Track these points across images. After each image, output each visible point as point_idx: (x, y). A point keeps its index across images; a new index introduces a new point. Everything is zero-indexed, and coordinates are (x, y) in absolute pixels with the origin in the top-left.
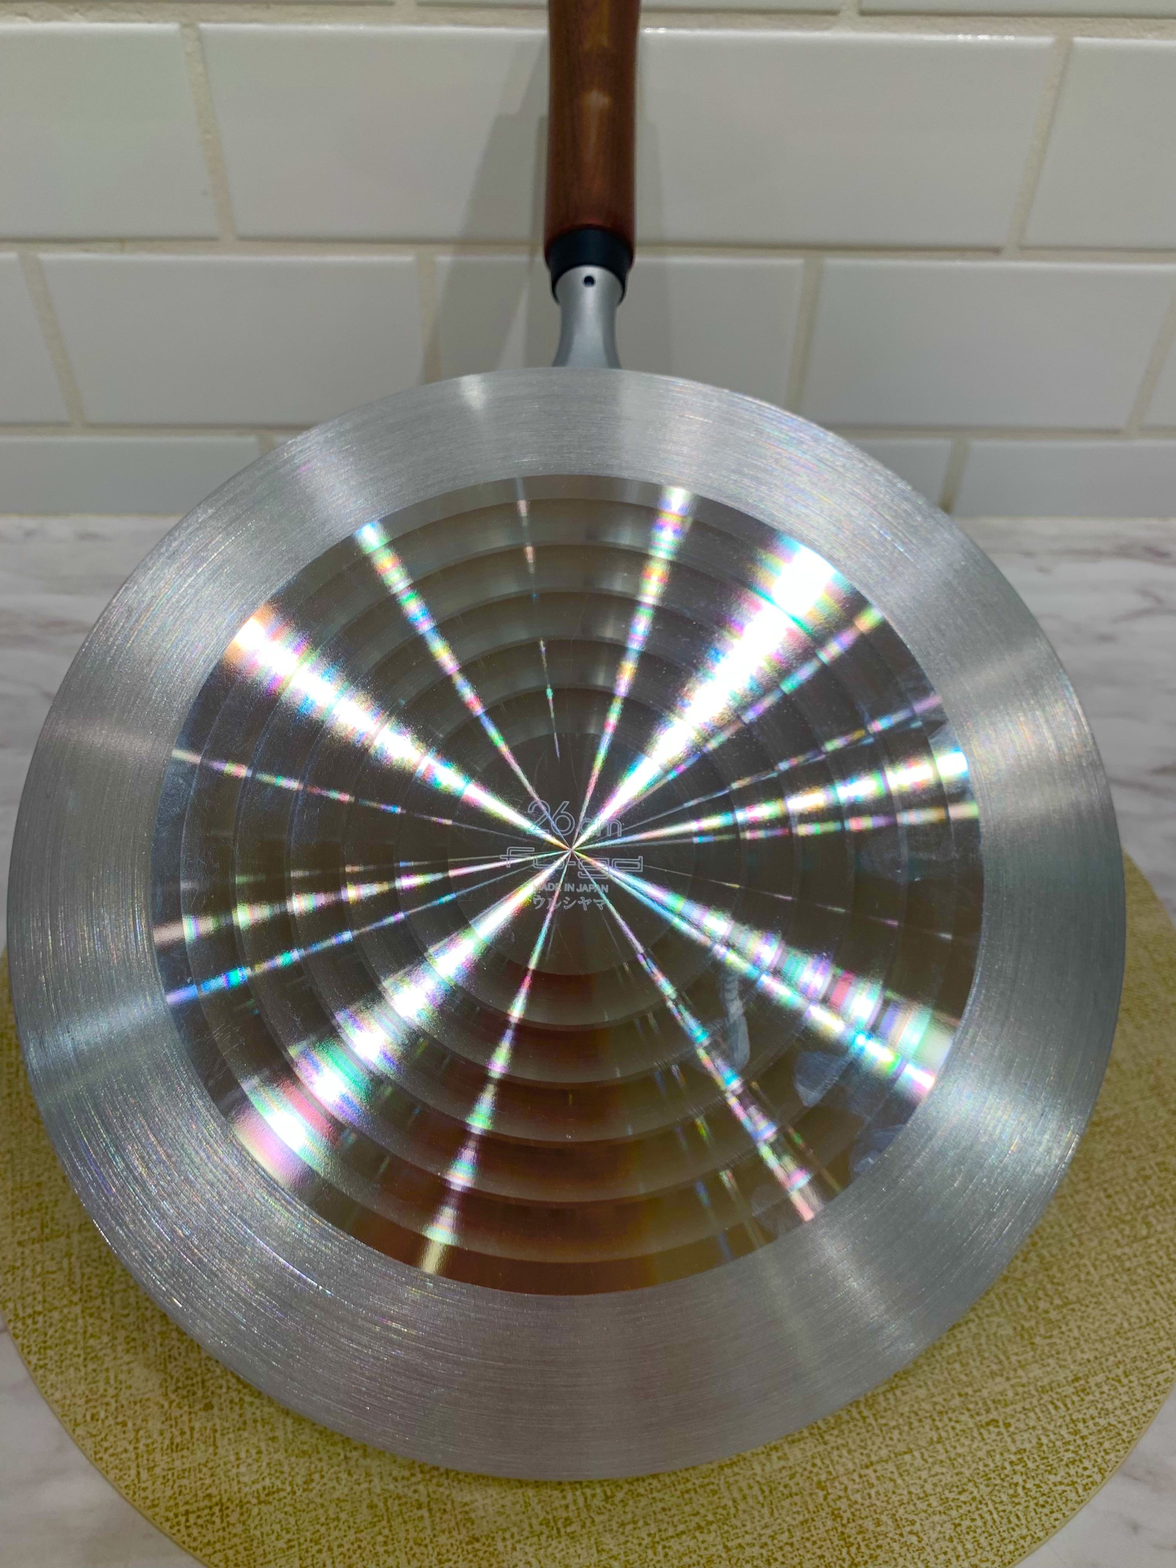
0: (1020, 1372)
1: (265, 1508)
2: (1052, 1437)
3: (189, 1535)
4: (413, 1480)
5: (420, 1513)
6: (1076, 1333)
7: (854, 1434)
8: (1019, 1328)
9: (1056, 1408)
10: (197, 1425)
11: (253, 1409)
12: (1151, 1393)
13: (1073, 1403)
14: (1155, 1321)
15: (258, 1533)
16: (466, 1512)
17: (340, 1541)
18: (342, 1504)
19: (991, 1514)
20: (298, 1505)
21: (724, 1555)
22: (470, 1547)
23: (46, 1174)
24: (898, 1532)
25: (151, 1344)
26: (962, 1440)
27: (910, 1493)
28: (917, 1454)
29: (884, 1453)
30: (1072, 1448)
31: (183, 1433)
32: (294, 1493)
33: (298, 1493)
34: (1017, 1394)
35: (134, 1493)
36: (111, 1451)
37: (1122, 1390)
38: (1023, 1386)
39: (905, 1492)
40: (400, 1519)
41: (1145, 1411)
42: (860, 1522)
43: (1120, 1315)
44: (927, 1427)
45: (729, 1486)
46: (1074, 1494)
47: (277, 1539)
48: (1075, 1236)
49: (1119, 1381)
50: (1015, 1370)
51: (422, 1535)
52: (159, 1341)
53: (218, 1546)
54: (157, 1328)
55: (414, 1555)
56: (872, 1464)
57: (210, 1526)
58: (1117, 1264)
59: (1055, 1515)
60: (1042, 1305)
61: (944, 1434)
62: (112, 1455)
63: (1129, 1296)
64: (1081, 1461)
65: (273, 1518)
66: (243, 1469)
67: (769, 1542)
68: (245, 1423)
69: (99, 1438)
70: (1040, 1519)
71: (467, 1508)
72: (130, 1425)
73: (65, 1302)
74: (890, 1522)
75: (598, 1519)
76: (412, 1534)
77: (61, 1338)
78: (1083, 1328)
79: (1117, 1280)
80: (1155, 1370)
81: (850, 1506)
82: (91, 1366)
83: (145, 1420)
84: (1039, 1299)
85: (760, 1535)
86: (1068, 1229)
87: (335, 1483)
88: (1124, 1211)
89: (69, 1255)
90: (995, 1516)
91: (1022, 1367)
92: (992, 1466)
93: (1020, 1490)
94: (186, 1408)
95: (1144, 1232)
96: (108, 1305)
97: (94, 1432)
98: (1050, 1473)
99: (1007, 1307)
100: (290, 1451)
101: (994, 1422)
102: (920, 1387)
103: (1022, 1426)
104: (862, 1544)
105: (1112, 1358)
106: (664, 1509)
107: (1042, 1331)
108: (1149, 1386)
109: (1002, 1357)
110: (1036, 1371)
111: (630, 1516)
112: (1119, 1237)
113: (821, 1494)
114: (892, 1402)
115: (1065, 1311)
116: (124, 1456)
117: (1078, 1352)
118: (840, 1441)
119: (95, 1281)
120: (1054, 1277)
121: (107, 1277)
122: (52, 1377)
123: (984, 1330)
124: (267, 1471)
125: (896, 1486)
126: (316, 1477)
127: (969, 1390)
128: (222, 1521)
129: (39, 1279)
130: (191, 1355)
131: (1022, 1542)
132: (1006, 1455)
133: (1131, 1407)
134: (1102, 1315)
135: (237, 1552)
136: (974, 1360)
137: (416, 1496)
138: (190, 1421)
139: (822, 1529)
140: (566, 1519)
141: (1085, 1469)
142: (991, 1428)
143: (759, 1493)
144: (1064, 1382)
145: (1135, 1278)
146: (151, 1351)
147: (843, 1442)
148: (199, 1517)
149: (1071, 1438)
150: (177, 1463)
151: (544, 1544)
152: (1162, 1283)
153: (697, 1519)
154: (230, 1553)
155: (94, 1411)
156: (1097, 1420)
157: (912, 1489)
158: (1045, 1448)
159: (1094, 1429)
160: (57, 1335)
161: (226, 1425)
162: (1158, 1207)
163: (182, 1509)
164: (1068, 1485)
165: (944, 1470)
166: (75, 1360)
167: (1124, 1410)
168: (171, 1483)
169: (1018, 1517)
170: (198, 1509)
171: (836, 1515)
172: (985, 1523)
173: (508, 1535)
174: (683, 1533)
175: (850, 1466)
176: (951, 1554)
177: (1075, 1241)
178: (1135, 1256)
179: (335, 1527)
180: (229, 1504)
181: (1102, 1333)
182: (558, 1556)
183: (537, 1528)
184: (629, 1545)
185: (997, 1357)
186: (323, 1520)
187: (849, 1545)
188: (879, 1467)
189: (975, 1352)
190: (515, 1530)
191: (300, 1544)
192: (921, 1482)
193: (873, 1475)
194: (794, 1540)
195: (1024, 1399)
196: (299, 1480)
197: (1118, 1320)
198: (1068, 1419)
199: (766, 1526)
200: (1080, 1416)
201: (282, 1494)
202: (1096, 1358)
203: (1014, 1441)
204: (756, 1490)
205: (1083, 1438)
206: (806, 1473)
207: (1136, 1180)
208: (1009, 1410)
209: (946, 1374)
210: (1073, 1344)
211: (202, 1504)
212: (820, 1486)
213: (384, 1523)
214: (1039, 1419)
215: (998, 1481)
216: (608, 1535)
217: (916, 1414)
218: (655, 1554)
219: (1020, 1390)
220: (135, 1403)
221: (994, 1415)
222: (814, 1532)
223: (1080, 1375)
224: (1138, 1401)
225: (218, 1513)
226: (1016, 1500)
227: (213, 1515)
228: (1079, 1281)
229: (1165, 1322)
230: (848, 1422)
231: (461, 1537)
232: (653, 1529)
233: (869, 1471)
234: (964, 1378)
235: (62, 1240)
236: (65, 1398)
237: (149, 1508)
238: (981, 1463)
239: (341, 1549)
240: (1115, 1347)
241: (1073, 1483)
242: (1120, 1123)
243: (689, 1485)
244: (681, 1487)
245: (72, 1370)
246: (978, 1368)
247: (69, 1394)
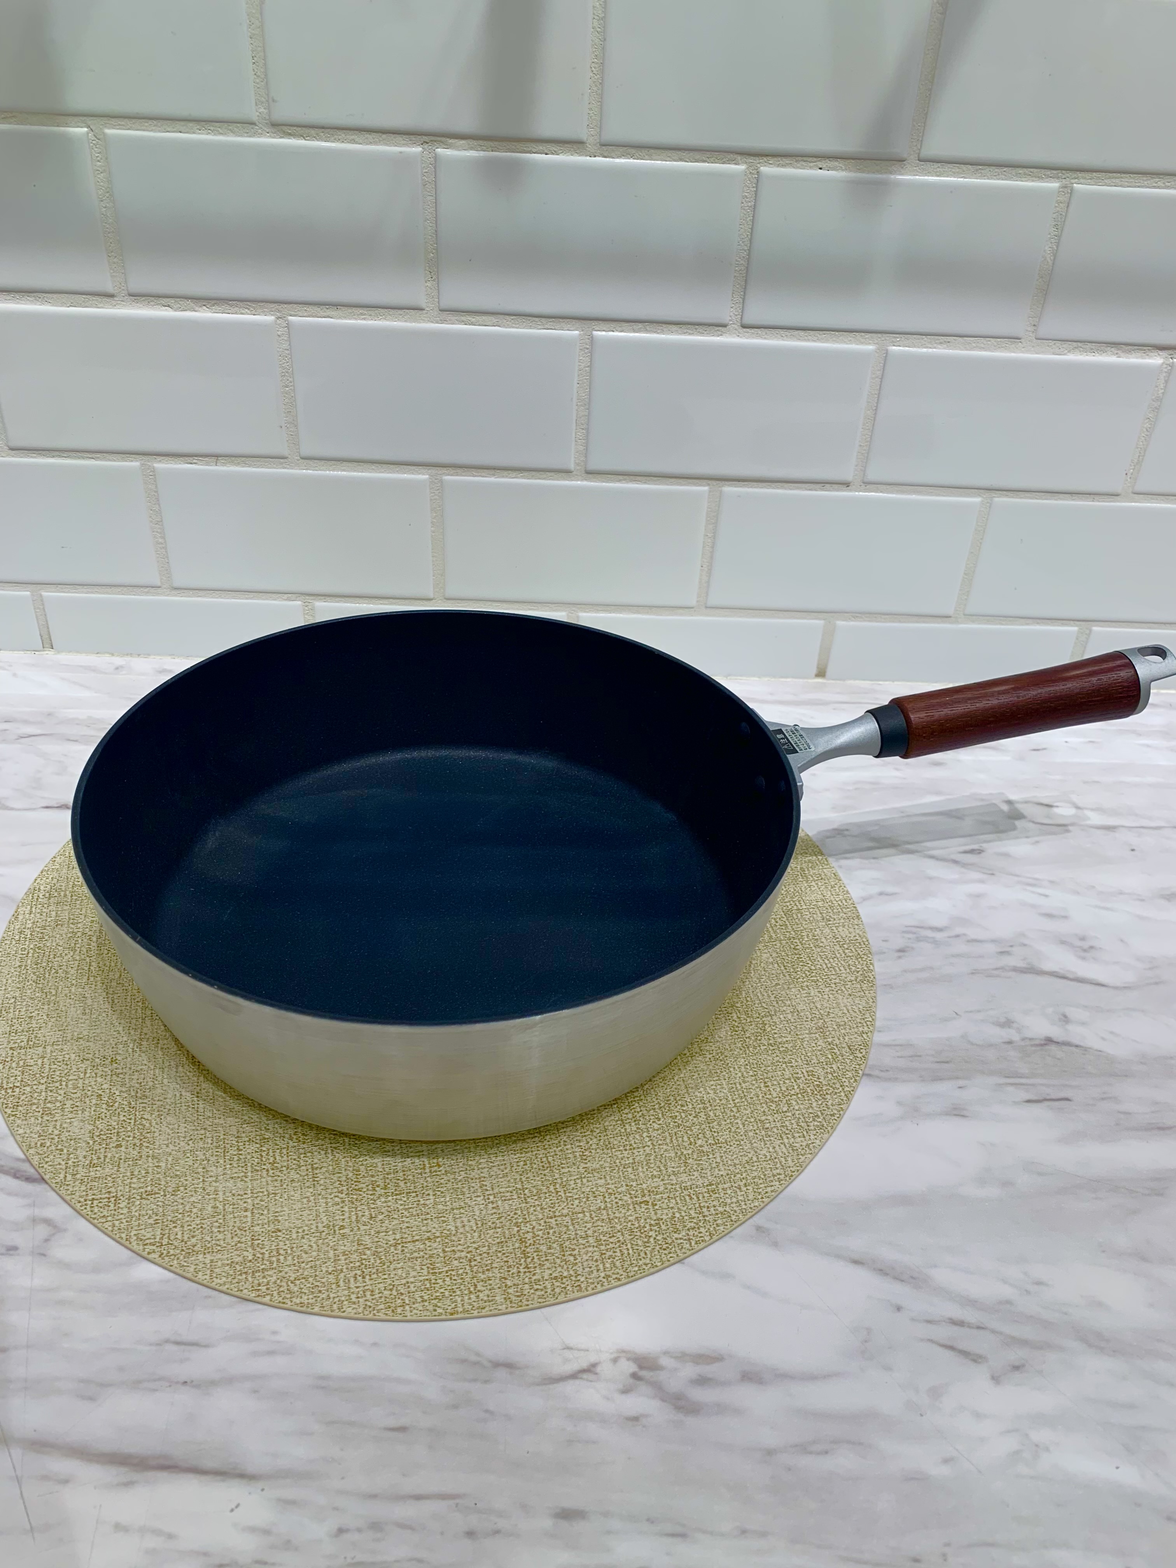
0: (672, 1177)
1: (144, 1202)
2: (683, 1214)
3: (92, 1211)
4: (245, 1196)
5: (245, 1214)
6: (718, 1160)
7: (548, 1200)
8: (679, 1153)
9: (691, 1199)
10: (109, 1155)
11: (148, 1150)
12: (760, 1197)
13: (704, 1197)
14: (775, 1158)
15: (137, 1214)
16: (276, 1216)
17: (189, 1223)
18: (195, 1204)
19: (628, 1249)
20: (166, 1202)
21: (441, 1255)
22: (274, 1234)
23: (37, 1012)
24: (562, 1253)
25: (88, 1110)
26: (621, 1210)
27: (576, 1234)
28: (588, 1214)
29: (565, 1212)
30: (695, 1221)
31: (99, 1158)
32: (165, 1196)
33: (168, 1196)
34: (666, 1189)
35: (61, 1186)
36: (50, 1163)
37: (739, 1193)
38: (672, 1185)
39: (573, 1233)
40: (232, 1216)
41: (752, 1205)
42: (538, 1246)
43: (752, 1152)
44: (599, 1201)
45: (455, 1219)
46: (688, 1245)
47: (149, 1218)
48: (735, 1106)
49: (740, 1189)
50: (670, 1176)
51: (244, 1225)
52: (93, 1109)
53: (109, 1218)
54: (94, 1101)
55: (236, 1235)
56: (555, 1216)
57: (106, 1208)
58: (760, 1125)
59: (671, 1255)
60: (699, 1142)
61: (609, 1205)
62: (50, 1166)
63: (762, 1143)
64: (698, 1228)
65: (149, 1207)
66: (135, 1180)
67: (474, 1250)
68: (141, 1157)
69: (44, 1156)
70: (660, 1256)
71: (277, 1214)
72: (65, 1151)
73: (35, 1082)
74: (558, 1248)
75: (362, 1228)
76: (238, 1224)
77: (29, 1101)
78: (724, 1158)
79: (756, 1134)
80: (766, 1185)
81: (533, 1237)
82: (46, 1118)
83: (76, 1149)
84: (699, 1139)
85: (469, 1247)
86: (731, 1102)
87: (193, 1193)
88: (775, 1095)
89: (44, 1057)
90: (631, 1251)
91: (675, 1175)
92: (637, 1225)
93: (652, 1240)
94: (104, 1146)
95: (785, 1109)
96: (64, 1087)
97: (41, 1152)
98: (675, 1232)
99: (674, 1141)
100: (167, 1174)
101: (647, 1202)
102: (601, 1178)
103: (664, 1206)
104: (536, 1258)
105: (739, 1176)
106: (408, 1227)
107: (695, 1157)
108: (760, 1193)
109: (663, 1168)
110: (684, 1177)
111: (384, 1228)
112: (766, 1110)
113: (516, 1229)
114: (579, 1185)
115: (715, 1147)
116: (58, 1167)
117: (716, 1170)
118: (537, 1203)
119: (58, 1073)
120: (713, 1128)
121: (66, 1071)
122: (19, 1122)
123: (655, 1152)
124: (150, 1183)
125: (568, 1230)
126: (182, 1189)
127: (634, 1184)
128: (115, 1206)
129: (20, 1069)
130: (113, 1118)
131: (644, 1267)
132: (648, 1221)
133: (743, 1203)
134: (739, 1152)
135: (122, 1223)
136: (643, 1168)
137: (245, 1205)
138: (105, 1152)
139: (511, 1247)
140: (342, 1226)
141: (700, 1233)
142: (643, 1205)
143: (474, 1225)
144: (701, 1185)
145: (770, 1133)
146: (87, 1113)
147: (540, 1203)
148: (100, 1202)
149: (696, 1215)
150: (92, 1173)
151: (323, 1237)
152: (788, 1138)
153: (429, 1234)
154: (117, 1223)
155: (43, 1142)
156: (717, 1208)
157: (578, 1232)
158: (676, 1219)
159: (714, 1212)
160: (27, 1100)
161: (128, 1156)
162: (799, 1096)
163: (90, 1198)
164: (685, 1240)
165: (603, 1224)
166: (36, 1114)
167: (738, 1204)
168: (85, 1183)
169: (646, 1254)
170: (101, 1199)
171: (522, 1241)
172: (622, 1255)
173: (300, 1230)
174: (417, 1240)
175: (540, 1216)
176: (594, 1268)
177: (735, 1109)
178: (775, 1121)
179: (188, 1216)
180: (121, 1198)
181: (737, 1162)
182: (332, 1244)
183: (321, 1228)
184: (379, 1243)
185: (659, 1167)
186: (181, 1211)
187: (526, 1257)
188: (559, 1219)
189: (645, 1163)
190: (306, 1228)
191: (163, 1222)
192: (586, 1229)
193: (554, 1223)
194: (491, 1251)
195: (671, 1192)
196: (170, 1189)
197: (750, 1156)
198: (697, 1205)
199: (474, 1242)
200: (707, 1205)
201: (157, 1196)
202: (728, 1175)
203: (656, 1214)
204: (473, 1223)
205: (704, 1216)
206: (509, 1217)
207: (789, 1079)
208: (658, 1197)
209: (621, 1173)
210: (714, 1165)
211: (103, 1196)
212: (517, 1225)
213: (220, 1217)
214: (677, 1203)
215: (639, 1234)
216: (367, 1237)
217: (594, 1193)
218: (396, 1250)
219: (669, 1187)
220: (71, 1140)
221: (647, 1198)
222: (505, 1248)
223: (714, 1182)
224: (748, 1200)
225: (113, 1202)
226: (647, 1245)
227: (109, 1202)
228: (730, 1132)
229: (783, 1159)
230: (546, 1193)
231: (269, 1229)
232: (398, 1237)
233: (553, 1220)
234: (633, 1177)
235: (41, 1049)
236: (25, 1133)
237: (69, 1195)
238: (630, 1223)
239: (189, 1227)
240: (743, 1170)
241: (689, 1239)
242: (789, 1046)
243: (428, 1216)
244: (424, 1217)
245: (33, 1119)
246: (644, 1172)
247: (28, 1131)
